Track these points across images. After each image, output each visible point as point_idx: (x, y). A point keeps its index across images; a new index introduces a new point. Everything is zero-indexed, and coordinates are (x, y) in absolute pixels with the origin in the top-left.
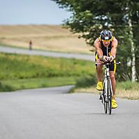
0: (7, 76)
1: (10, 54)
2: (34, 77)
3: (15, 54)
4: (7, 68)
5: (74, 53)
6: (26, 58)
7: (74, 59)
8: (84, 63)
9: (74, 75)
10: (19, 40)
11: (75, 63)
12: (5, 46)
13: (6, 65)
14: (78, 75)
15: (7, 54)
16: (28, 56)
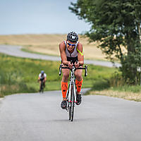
0: (32, 79)
1: (36, 60)
2: (56, 80)
3: (40, 60)
4: (32, 72)
5: (92, 59)
6: (49, 63)
7: (92, 65)
8: (101, 68)
9: (91, 79)
10: (44, 47)
11: (93, 69)
12: (32, 52)
13: (31, 70)
14: (95, 79)
15: (33, 60)
16: (51, 62)
